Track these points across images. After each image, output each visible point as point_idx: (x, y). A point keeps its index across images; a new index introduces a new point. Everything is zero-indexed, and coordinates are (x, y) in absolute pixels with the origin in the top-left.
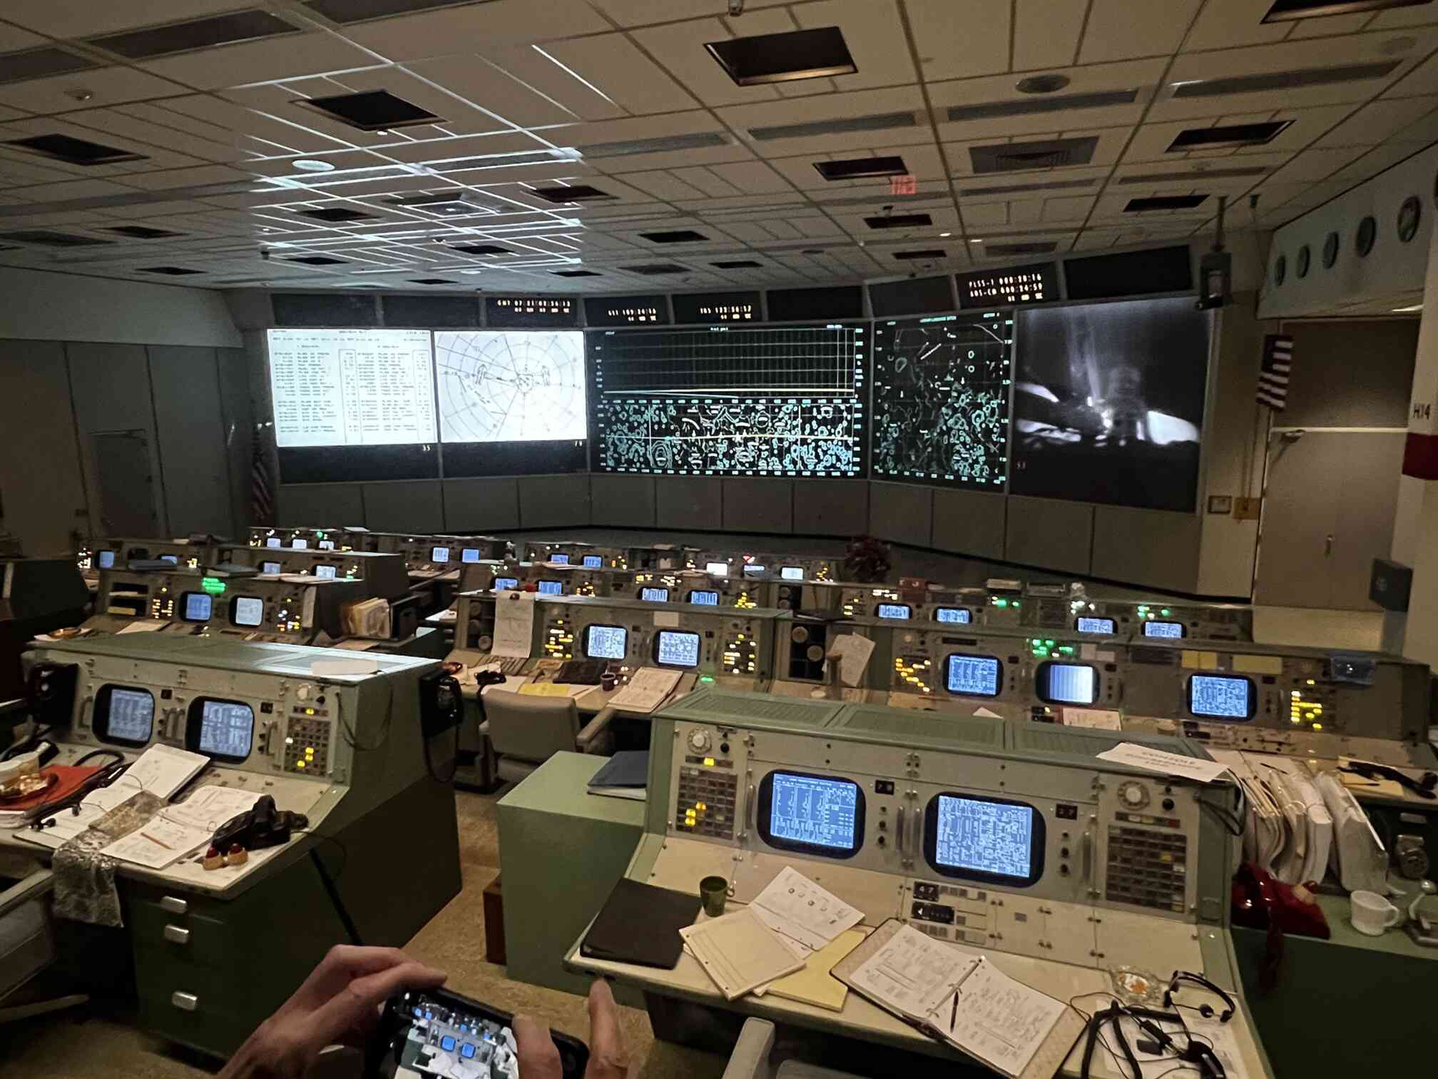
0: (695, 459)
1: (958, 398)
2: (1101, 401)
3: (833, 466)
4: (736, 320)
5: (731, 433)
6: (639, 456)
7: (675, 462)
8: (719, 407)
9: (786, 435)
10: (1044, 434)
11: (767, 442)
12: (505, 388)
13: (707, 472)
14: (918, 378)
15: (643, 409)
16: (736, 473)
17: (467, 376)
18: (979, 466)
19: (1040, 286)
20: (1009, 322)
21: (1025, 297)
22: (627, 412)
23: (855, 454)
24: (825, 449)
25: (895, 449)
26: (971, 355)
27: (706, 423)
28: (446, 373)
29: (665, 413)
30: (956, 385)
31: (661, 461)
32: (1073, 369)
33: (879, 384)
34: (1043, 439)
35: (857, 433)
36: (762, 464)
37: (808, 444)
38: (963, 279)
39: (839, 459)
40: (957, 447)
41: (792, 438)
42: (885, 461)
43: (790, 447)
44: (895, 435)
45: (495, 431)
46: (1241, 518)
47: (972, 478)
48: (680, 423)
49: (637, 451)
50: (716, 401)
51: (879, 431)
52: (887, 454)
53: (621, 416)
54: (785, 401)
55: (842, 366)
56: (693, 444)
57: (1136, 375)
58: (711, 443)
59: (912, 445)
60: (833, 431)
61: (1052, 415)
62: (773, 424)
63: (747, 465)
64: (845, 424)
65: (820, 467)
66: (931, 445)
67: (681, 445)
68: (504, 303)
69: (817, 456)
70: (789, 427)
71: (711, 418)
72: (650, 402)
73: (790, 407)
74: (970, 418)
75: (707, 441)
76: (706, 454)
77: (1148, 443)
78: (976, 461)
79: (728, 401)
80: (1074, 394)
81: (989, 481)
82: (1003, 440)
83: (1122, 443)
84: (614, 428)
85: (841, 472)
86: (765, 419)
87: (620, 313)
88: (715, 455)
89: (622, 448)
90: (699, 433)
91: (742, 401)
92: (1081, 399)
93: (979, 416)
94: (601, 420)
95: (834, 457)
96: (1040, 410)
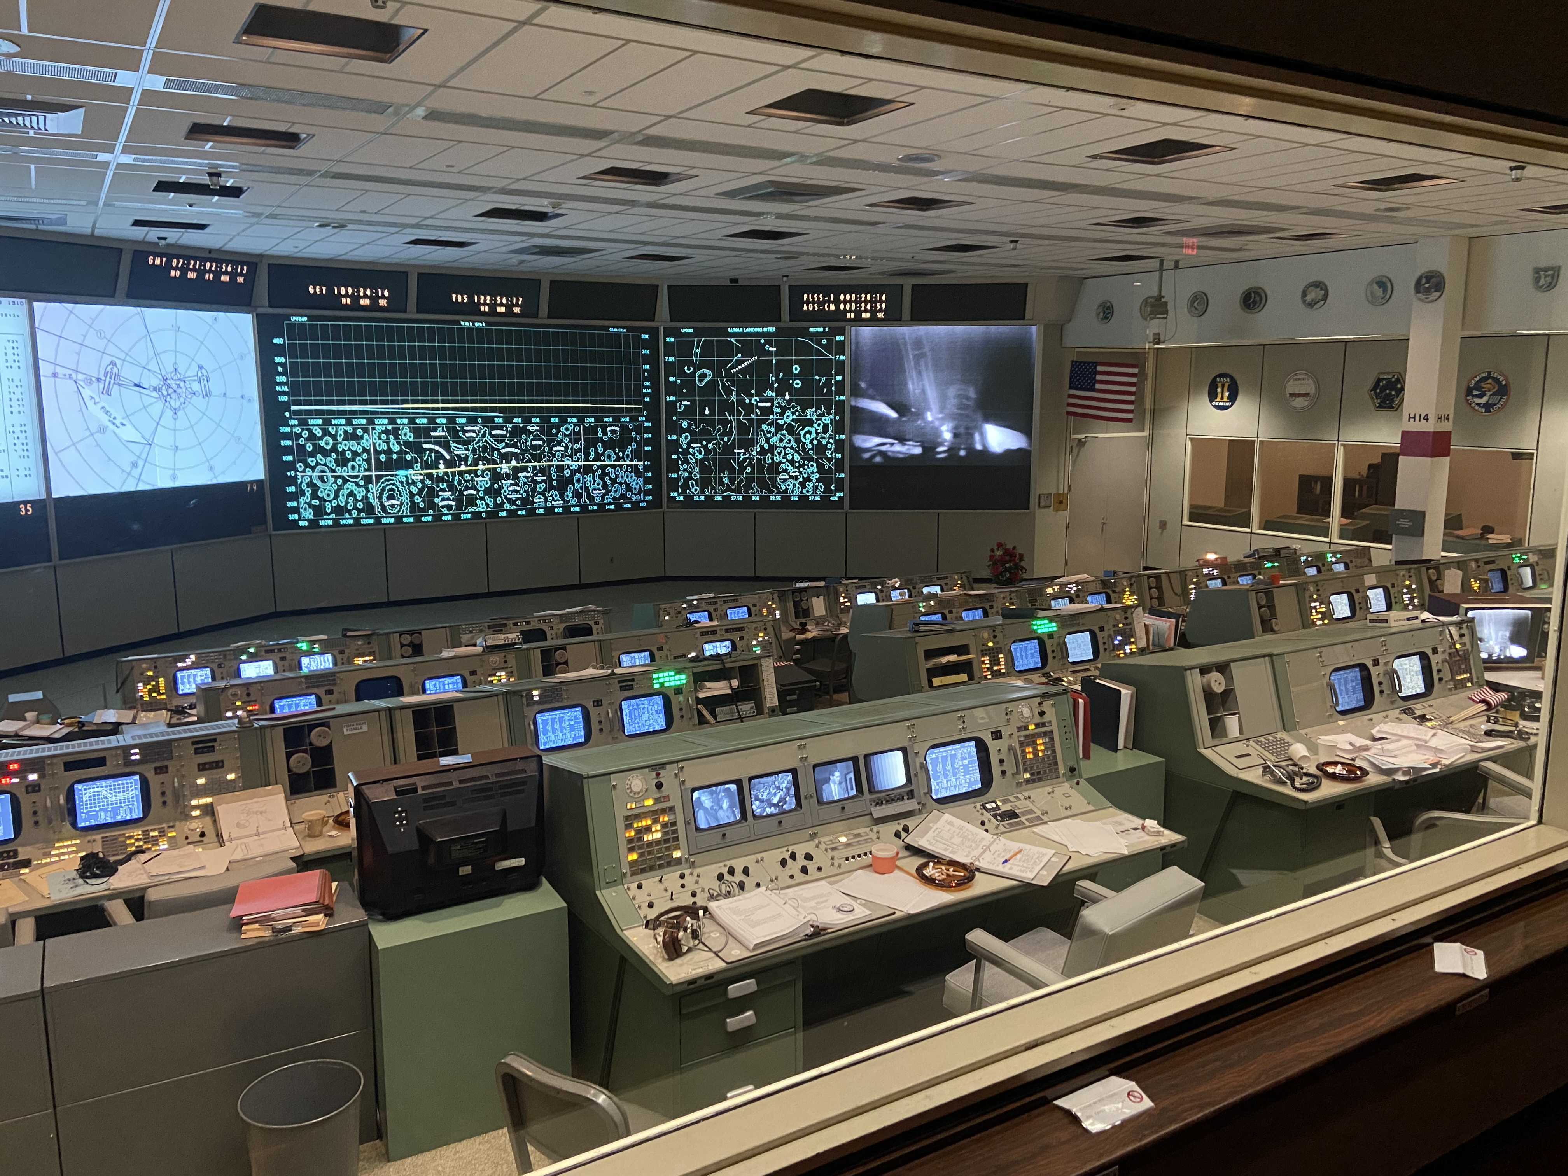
0: (444, 499)
1: (782, 414)
2: (940, 416)
3: (623, 496)
4: (501, 314)
5: (495, 462)
6: (356, 500)
7: (414, 506)
8: (476, 428)
9: (567, 462)
10: (884, 448)
11: (544, 471)
12: (147, 400)
13: (463, 517)
14: (729, 392)
15: (360, 432)
16: (504, 514)
17: (89, 382)
18: (811, 484)
19: (884, 306)
20: (840, 338)
21: (866, 315)
22: (334, 437)
23: (647, 481)
24: (613, 476)
25: (700, 472)
26: (796, 369)
27: (461, 451)
28: (55, 375)
29: (397, 437)
30: (779, 399)
31: (393, 506)
32: (910, 386)
33: (673, 398)
34: (883, 454)
35: (647, 456)
36: (538, 500)
37: (594, 472)
38: (797, 291)
39: (629, 487)
40: (784, 466)
41: (574, 465)
42: (686, 486)
43: (572, 476)
44: (699, 457)
45: (136, 472)
46: (1058, 511)
47: (803, 498)
48: (420, 451)
49: (351, 494)
50: (472, 421)
51: (677, 453)
52: (690, 478)
53: (322, 443)
54: (564, 420)
55: (628, 378)
56: (440, 479)
57: (972, 393)
58: (467, 477)
59: (725, 465)
60: (621, 454)
61: (890, 430)
62: (550, 449)
63: (518, 503)
64: (634, 445)
65: (608, 499)
66: (750, 464)
67: (422, 481)
68: (158, 262)
69: (605, 486)
70: (569, 451)
71: (467, 443)
72: (371, 422)
73: (571, 427)
74: (799, 434)
75: (461, 473)
76: (461, 492)
77: (985, 453)
78: (808, 479)
79: (488, 421)
80: (913, 410)
81: (825, 498)
82: (839, 456)
83: (962, 453)
84: (311, 461)
85: (633, 503)
86: (540, 443)
87: (330, 290)
88: (474, 492)
89: (326, 491)
90: (449, 464)
91: (508, 420)
92: (920, 415)
93: (809, 432)
94: (288, 450)
95: (624, 487)
96: (878, 425)
